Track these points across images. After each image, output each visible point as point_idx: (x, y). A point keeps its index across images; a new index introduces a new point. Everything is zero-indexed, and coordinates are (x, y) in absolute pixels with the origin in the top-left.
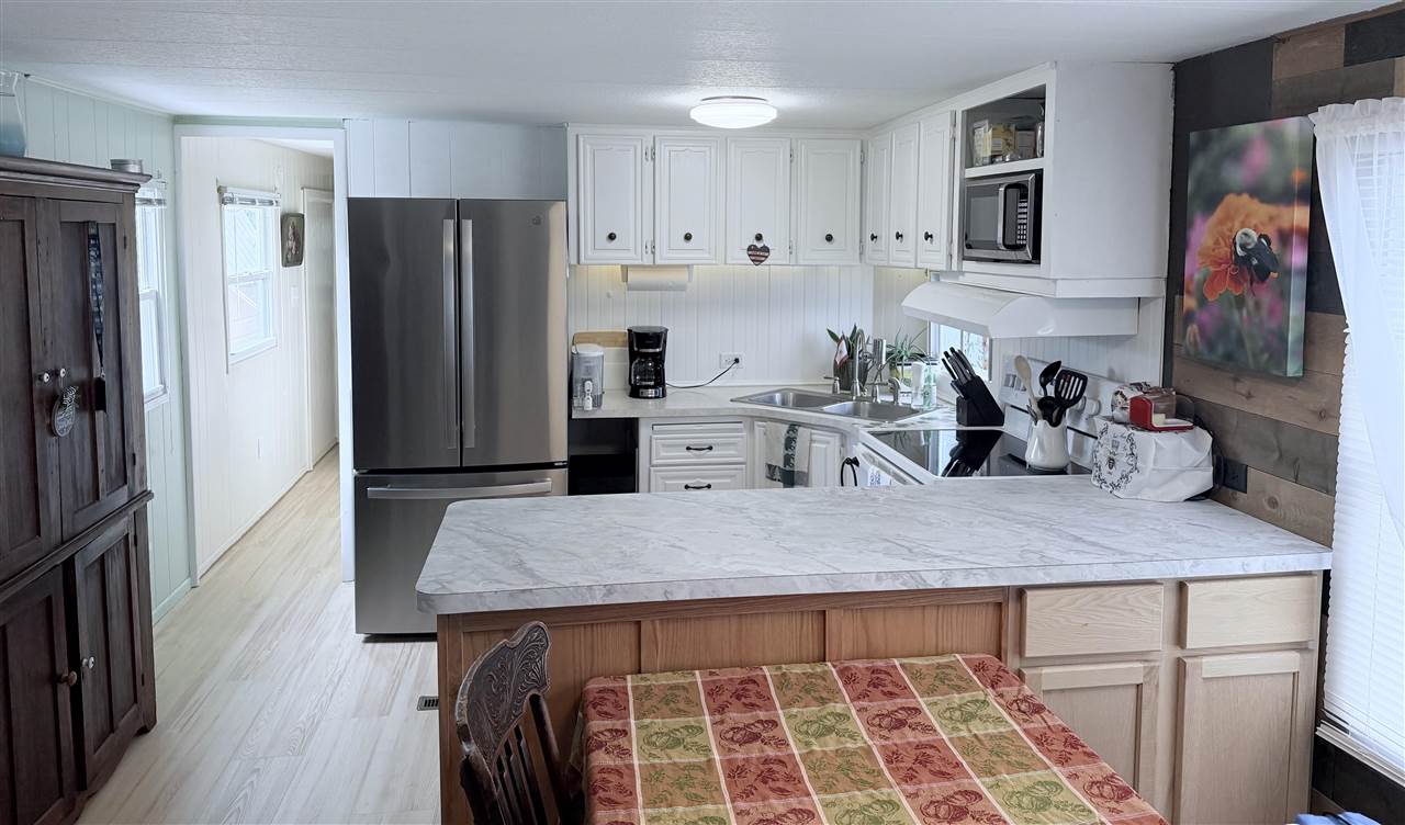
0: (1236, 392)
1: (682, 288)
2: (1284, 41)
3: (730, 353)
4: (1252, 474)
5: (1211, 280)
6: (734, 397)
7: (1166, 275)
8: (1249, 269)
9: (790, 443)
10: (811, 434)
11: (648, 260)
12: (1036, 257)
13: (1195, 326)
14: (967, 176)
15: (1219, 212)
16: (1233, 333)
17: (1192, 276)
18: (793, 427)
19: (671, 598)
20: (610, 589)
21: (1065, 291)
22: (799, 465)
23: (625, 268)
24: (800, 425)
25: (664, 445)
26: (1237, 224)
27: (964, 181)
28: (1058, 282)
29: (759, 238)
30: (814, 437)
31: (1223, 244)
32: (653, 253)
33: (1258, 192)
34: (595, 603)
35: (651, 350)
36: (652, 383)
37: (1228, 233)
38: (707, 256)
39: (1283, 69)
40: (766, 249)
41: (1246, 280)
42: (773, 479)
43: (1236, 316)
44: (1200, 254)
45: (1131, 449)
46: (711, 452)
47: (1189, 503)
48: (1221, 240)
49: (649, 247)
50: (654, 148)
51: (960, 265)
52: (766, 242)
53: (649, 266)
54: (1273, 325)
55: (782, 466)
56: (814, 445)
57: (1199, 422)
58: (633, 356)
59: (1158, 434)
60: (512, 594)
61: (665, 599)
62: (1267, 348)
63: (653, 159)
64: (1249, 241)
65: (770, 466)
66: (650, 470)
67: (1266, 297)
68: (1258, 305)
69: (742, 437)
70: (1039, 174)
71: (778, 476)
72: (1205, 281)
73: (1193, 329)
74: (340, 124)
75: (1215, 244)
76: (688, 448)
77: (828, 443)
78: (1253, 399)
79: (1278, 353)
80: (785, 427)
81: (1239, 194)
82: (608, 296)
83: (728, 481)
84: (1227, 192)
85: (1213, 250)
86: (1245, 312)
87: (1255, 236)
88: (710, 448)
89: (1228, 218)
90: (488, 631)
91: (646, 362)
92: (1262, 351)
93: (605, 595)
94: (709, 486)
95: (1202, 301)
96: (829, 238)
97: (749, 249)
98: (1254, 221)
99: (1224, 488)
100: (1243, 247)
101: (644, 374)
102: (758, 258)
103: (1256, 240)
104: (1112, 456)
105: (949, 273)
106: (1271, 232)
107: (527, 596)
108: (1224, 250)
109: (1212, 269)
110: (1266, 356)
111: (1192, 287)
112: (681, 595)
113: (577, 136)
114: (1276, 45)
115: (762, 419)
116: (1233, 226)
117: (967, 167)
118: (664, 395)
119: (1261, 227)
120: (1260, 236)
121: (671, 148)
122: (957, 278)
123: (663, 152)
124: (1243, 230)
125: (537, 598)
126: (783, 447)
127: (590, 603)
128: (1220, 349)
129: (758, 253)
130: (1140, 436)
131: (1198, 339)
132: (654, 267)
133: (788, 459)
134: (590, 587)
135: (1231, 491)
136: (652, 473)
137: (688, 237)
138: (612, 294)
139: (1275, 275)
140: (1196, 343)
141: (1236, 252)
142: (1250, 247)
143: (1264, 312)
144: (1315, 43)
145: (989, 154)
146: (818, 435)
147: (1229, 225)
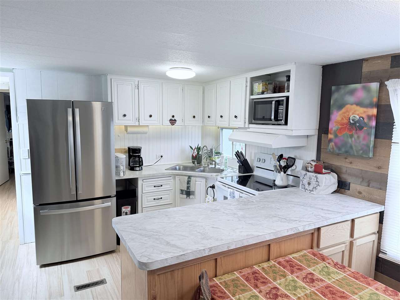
0: (346, 162)
1: (146, 133)
2: (367, 60)
3: (160, 154)
4: (351, 185)
5: (340, 130)
6: (166, 168)
7: (318, 128)
8: (356, 127)
9: (188, 182)
10: (196, 179)
11: (137, 124)
12: (286, 123)
13: (333, 143)
14: (251, 98)
15: (344, 110)
16: (349, 145)
17: (332, 129)
18: (189, 177)
19: (230, 249)
20: (210, 249)
21: (295, 133)
22: (192, 189)
23: (126, 127)
24: (192, 176)
25: (147, 186)
26: (351, 114)
27: (250, 99)
28: (293, 131)
29: (173, 116)
30: (197, 180)
31: (344, 119)
32: (139, 121)
33: (359, 104)
34: (206, 255)
35: (137, 154)
36: (138, 165)
37: (347, 116)
38: (157, 122)
39: (366, 68)
40: (175, 120)
41: (354, 130)
42: (182, 194)
43: (350, 140)
44: (335, 122)
45: (317, 180)
46: (162, 187)
47: (333, 194)
48: (344, 118)
49: (137, 119)
50: (138, 84)
51: (249, 126)
52: (175, 118)
53: (138, 126)
54: (364, 143)
55: (186, 190)
56: (196, 182)
57: (333, 171)
58: (130, 157)
59: (323, 175)
60: (178, 257)
61: (228, 250)
62: (362, 149)
63: (138, 89)
64: (356, 118)
65: (182, 190)
66: (142, 195)
67: (362, 135)
68: (358, 137)
69: (172, 181)
70: (288, 98)
71: (184, 193)
72: (337, 130)
73: (332, 144)
74: (11, 70)
75: (342, 119)
76: (155, 187)
77: (201, 181)
78: (352, 164)
79: (366, 152)
80: (187, 178)
81: (352, 104)
82: (119, 136)
83: (167, 196)
84: (347, 104)
85: (341, 121)
86: (353, 139)
87: (358, 117)
88: (162, 186)
89: (347, 111)
90: (165, 273)
91: (136, 158)
92: (360, 150)
93: (209, 252)
94: (161, 198)
95: (336, 136)
96: (194, 117)
97: (170, 120)
98: (357, 113)
99: (341, 189)
100: (353, 120)
101: (135, 162)
102: (173, 123)
103: (358, 118)
104: (309, 182)
105: (245, 128)
106: (364, 116)
107: (183, 257)
108: (345, 121)
109: (340, 127)
110: (361, 152)
111: (332, 132)
112: (233, 247)
113: (111, 79)
114: (364, 62)
115: (177, 175)
116: (349, 114)
117: (251, 95)
118: (142, 169)
119: (360, 114)
120: (360, 117)
121: (144, 85)
122: (246, 130)
123: (141, 87)
124: (354, 115)
125: (186, 257)
126: (186, 184)
127: (204, 256)
128: (343, 150)
129: (173, 122)
130: (319, 175)
131: (334, 147)
132: (139, 126)
133: (188, 188)
134: (204, 250)
135: (344, 190)
136: (143, 196)
137: (151, 116)
138: (120, 135)
139: (366, 128)
140: (333, 148)
141: (350, 122)
142: (356, 120)
143: (361, 139)
144: (379, 61)
145: (261, 91)
146: (198, 179)
147: (348, 114)
